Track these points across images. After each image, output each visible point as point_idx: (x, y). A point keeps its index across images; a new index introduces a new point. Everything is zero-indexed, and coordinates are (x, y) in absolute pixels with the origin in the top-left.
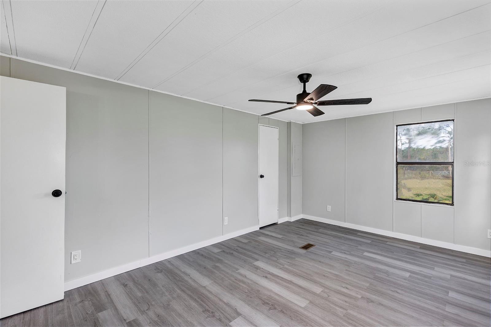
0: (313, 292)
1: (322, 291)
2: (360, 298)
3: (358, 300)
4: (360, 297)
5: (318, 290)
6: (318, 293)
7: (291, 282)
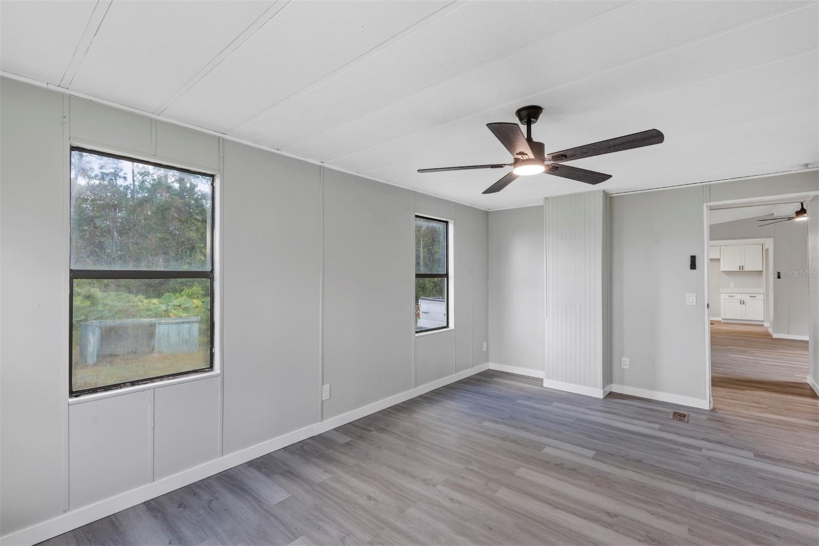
0: (510, 489)
1: (497, 491)
2: (439, 485)
3: (444, 482)
4: (439, 487)
5: (503, 494)
6: (503, 488)
7: (556, 506)
